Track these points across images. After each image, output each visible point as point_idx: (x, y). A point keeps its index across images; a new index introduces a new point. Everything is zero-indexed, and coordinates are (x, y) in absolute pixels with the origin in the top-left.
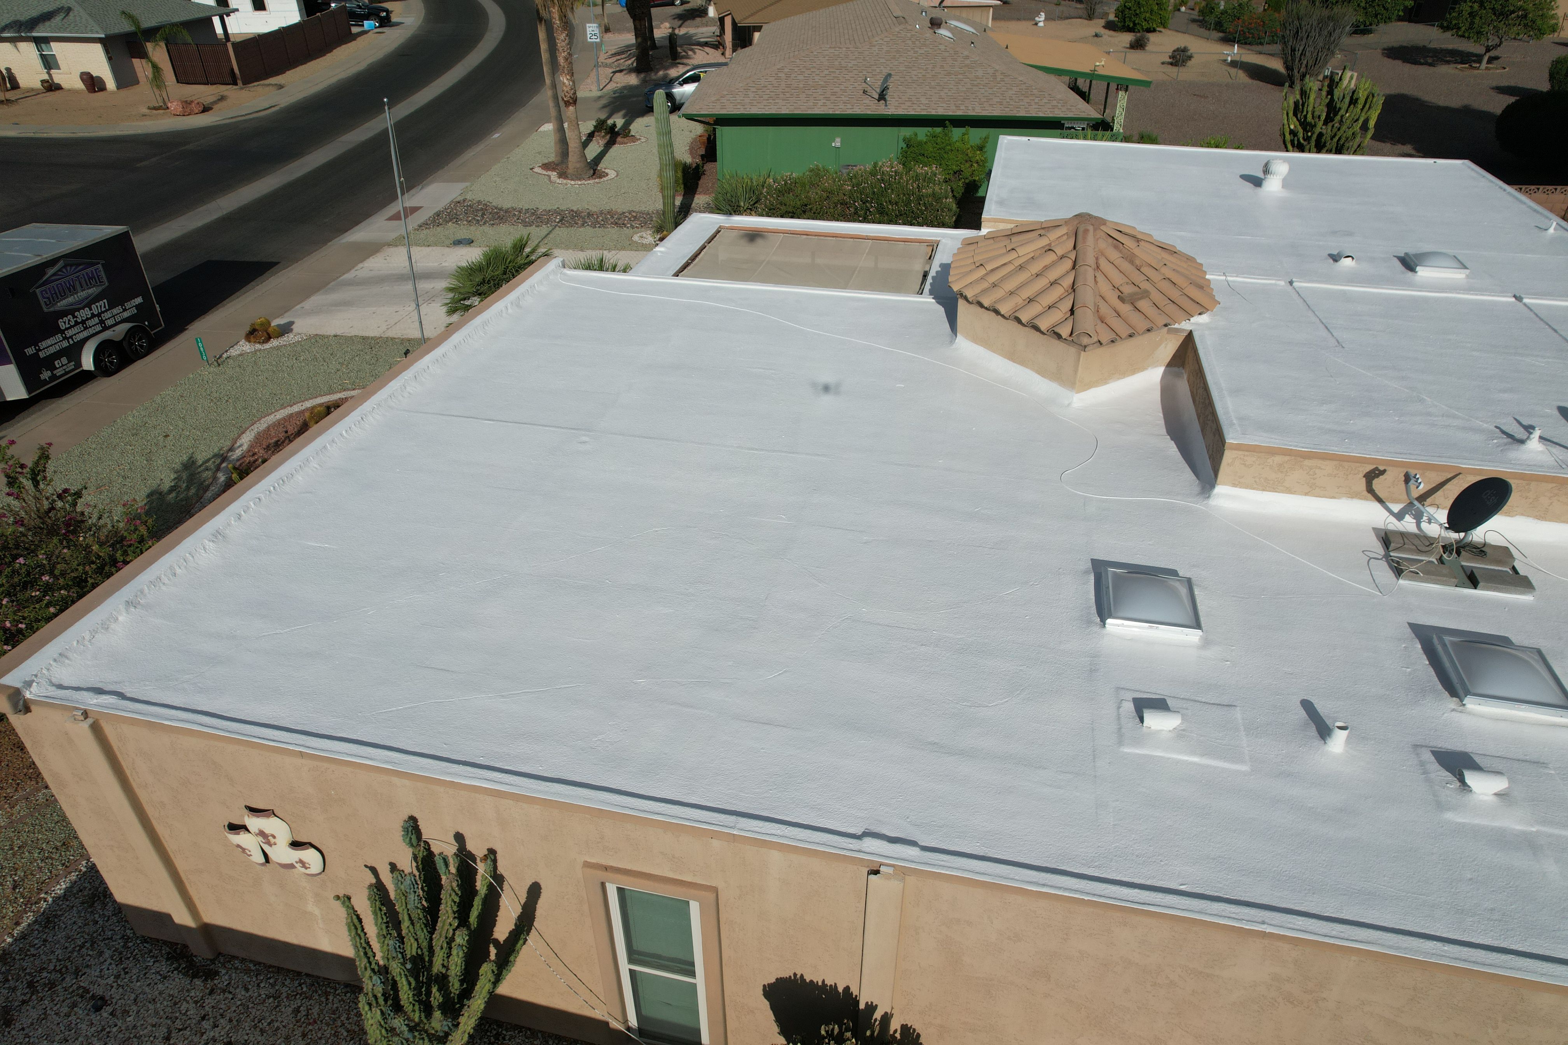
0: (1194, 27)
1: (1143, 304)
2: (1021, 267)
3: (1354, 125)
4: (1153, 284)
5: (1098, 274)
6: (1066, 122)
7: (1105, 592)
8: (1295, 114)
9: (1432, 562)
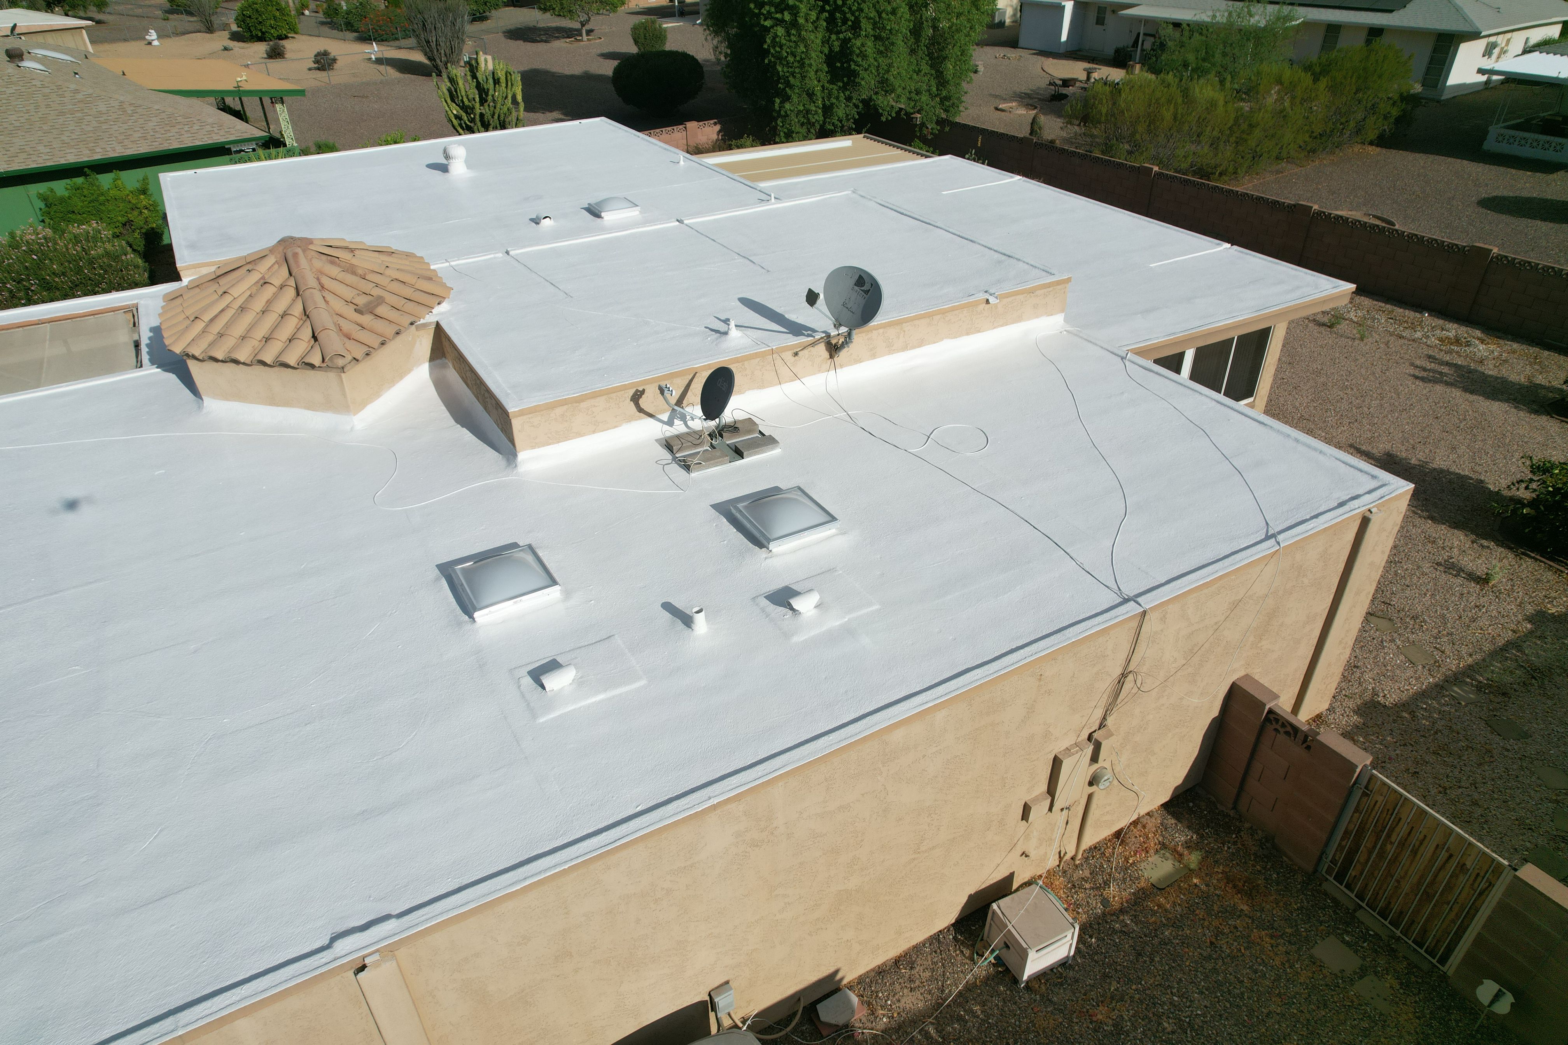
0: (326, 29)
1: (382, 310)
2: (242, 309)
3: (506, 101)
4: (384, 288)
5: (326, 294)
6: (231, 146)
7: (461, 590)
8: (453, 100)
9: (708, 450)
